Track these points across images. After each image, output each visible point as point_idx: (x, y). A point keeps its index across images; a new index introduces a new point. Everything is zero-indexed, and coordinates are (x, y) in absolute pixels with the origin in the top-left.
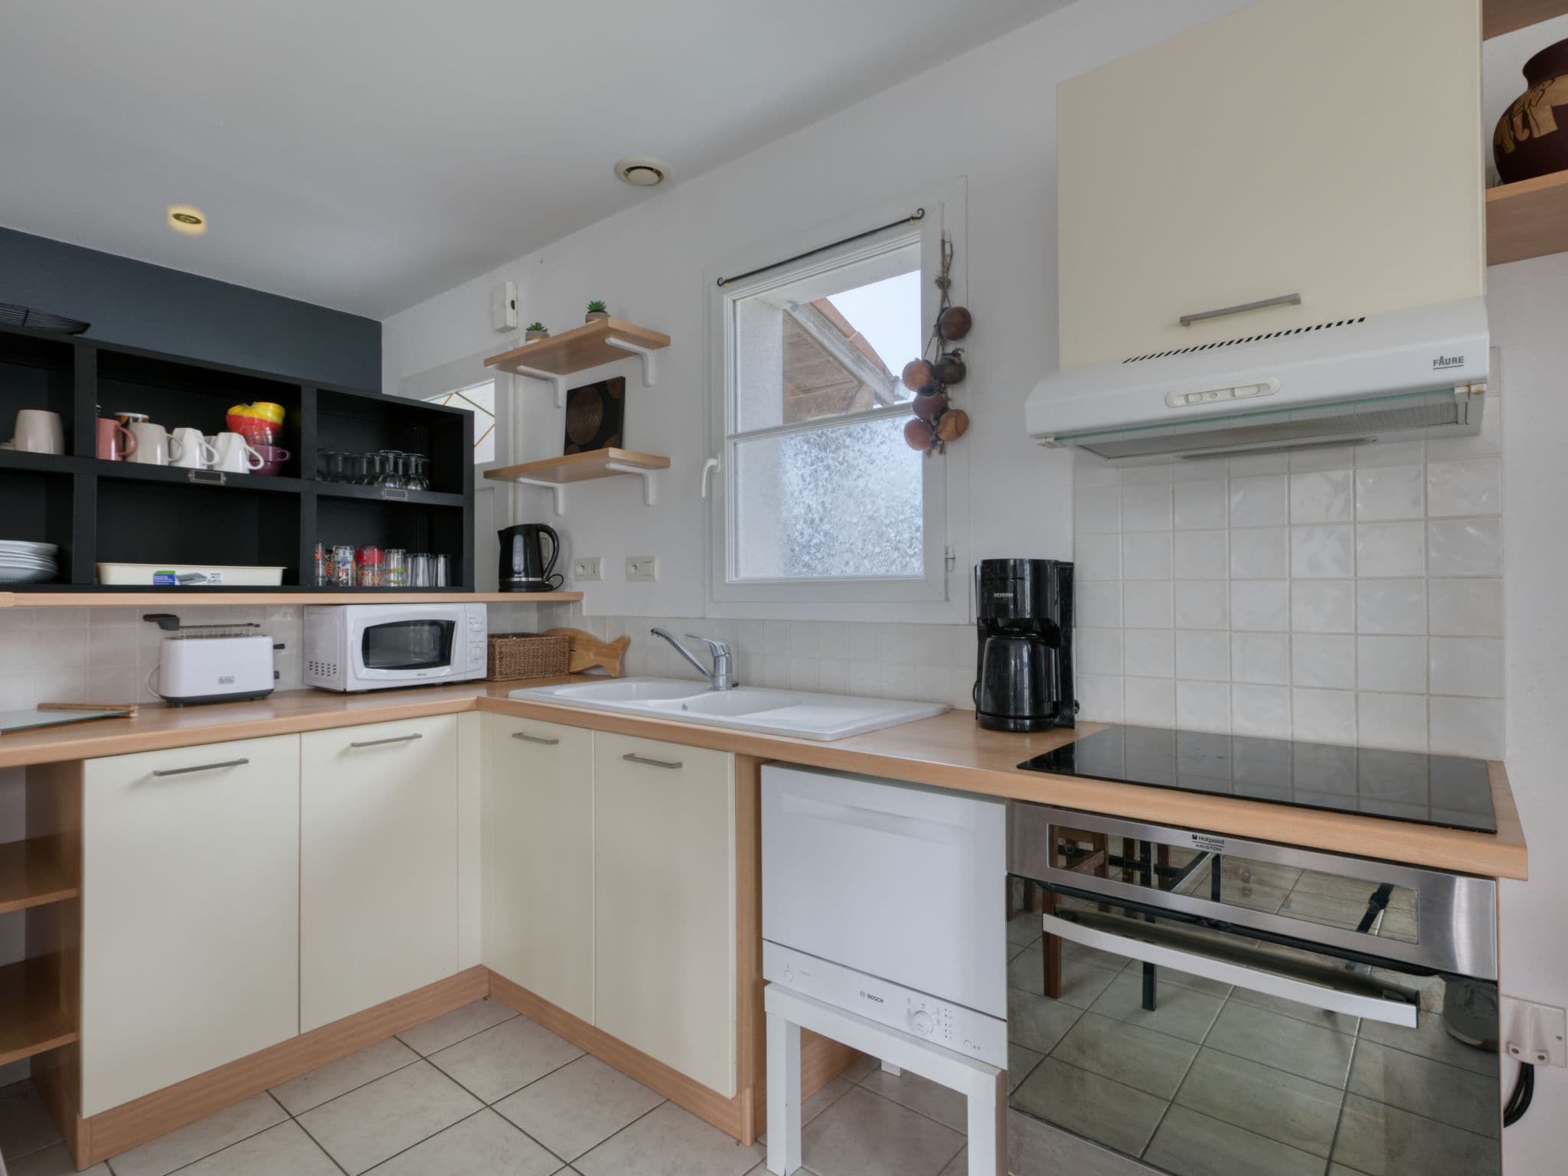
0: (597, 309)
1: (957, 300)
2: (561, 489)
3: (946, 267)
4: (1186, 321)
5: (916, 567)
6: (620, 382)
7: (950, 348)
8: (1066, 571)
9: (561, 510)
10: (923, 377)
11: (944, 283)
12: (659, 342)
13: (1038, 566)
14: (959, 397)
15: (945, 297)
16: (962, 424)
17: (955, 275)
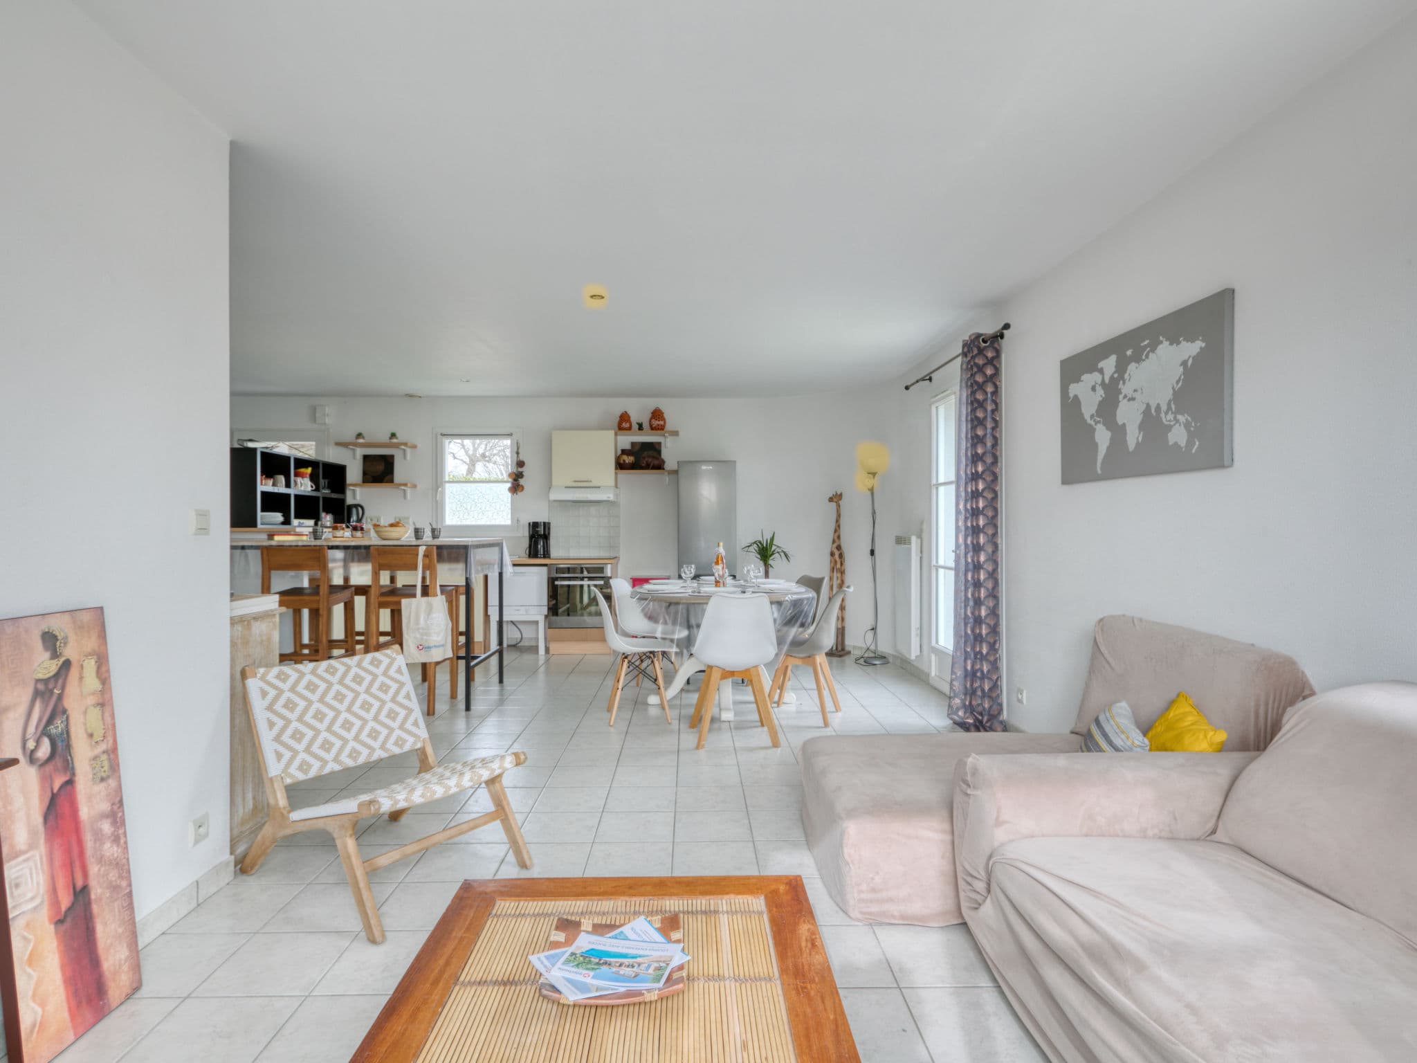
0: (393, 435)
1: (521, 458)
2: (358, 490)
3: (518, 449)
4: (575, 481)
5: (509, 522)
6: (392, 457)
7: (520, 470)
8: (549, 523)
9: (358, 497)
10: (514, 476)
11: (518, 453)
12: (414, 447)
13: (544, 523)
14: (522, 481)
15: (518, 457)
16: (523, 488)
17: (520, 451)
